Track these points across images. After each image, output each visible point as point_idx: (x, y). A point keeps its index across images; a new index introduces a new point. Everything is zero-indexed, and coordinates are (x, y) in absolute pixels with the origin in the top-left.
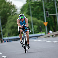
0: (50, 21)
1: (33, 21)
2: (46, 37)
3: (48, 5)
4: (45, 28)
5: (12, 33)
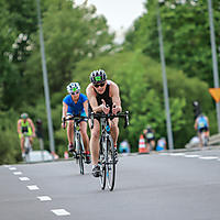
1: (169, 82)
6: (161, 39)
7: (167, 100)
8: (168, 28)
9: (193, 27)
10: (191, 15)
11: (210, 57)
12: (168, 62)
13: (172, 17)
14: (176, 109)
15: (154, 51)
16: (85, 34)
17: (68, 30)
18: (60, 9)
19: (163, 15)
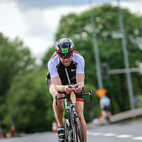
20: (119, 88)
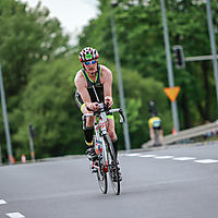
0: (188, 81)
1: (125, 83)
2: (174, 143)
3: (182, 24)
4: (170, 107)
5: (44, 128)
6: (115, 40)
7: (122, 100)
8: (122, 29)
9: (146, 27)
10: (144, 16)
11: (164, 57)
12: (123, 62)
13: (126, 18)
14: (132, 109)
15: (108, 52)
16: (40, 37)
17: (22, 34)
18: (13, 13)
19: (117, 17)
20: (200, 85)
